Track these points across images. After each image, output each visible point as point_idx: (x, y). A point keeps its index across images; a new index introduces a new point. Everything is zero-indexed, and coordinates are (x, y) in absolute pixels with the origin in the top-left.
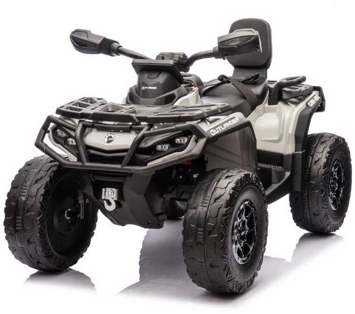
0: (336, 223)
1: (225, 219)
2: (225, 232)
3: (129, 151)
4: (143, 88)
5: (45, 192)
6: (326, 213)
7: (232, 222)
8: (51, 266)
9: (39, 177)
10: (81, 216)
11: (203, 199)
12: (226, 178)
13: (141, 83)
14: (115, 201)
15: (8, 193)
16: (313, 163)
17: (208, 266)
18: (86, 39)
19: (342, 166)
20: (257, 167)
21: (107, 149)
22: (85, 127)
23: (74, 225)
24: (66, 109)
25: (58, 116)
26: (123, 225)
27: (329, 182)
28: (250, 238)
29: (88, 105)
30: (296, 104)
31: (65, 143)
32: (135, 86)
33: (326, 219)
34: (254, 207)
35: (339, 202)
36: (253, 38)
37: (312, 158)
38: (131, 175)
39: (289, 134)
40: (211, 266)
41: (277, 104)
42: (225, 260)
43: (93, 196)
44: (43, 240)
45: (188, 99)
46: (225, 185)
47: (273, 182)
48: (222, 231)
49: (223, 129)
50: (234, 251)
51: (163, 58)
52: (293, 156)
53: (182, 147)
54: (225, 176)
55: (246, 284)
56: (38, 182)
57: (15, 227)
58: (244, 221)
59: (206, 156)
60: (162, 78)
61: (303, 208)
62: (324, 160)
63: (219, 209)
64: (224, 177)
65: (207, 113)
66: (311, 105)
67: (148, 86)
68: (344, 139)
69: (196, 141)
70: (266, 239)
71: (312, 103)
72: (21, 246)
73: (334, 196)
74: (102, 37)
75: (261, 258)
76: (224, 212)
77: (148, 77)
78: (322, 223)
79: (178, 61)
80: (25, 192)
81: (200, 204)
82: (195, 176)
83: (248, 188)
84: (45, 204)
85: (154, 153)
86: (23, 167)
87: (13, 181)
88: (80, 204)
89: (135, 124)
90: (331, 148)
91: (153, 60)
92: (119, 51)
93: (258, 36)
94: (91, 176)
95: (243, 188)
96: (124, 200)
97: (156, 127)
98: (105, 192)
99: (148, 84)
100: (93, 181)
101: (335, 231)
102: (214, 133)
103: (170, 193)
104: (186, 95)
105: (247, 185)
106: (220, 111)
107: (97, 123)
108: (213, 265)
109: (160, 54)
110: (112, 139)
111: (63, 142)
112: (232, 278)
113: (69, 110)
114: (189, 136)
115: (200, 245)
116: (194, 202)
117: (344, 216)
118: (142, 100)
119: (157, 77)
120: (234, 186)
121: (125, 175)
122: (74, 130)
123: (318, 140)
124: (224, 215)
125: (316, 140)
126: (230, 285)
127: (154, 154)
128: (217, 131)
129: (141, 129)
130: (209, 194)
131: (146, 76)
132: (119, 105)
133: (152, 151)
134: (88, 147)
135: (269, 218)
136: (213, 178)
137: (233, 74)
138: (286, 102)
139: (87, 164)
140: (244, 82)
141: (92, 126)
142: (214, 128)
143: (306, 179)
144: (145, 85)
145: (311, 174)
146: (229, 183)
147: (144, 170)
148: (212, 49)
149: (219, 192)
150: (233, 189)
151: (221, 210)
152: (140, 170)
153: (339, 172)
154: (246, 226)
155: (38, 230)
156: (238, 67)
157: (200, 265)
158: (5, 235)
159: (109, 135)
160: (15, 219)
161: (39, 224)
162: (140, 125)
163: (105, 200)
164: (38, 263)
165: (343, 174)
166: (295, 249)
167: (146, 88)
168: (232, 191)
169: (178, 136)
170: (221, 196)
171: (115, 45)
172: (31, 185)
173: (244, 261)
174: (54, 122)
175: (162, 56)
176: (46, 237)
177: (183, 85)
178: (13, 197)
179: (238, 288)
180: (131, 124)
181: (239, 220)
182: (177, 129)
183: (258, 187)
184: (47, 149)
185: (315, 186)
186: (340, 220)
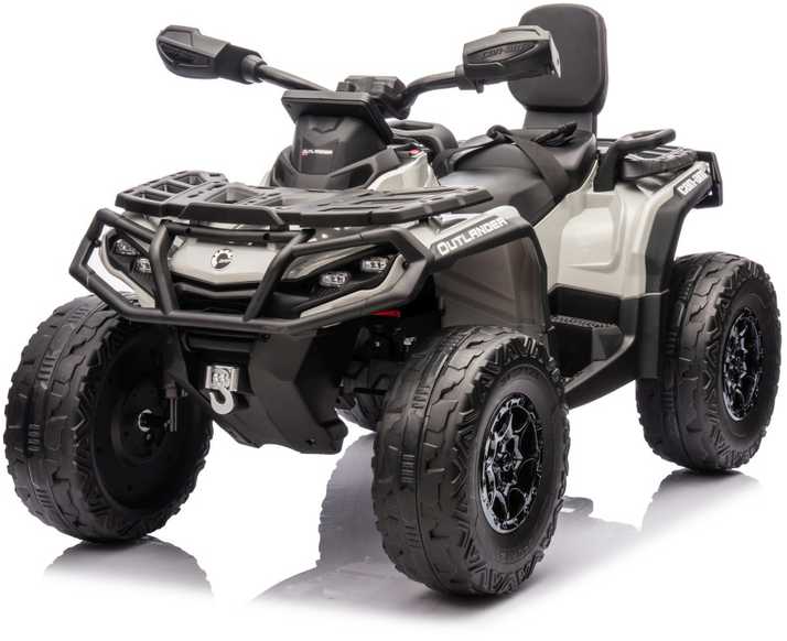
0: (740, 449)
1: (462, 436)
2: (460, 463)
3: (260, 287)
4: (305, 152)
5: (90, 373)
6: (714, 427)
7: (479, 440)
8: (105, 530)
9: (78, 341)
10: (172, 424)
11: (418, 392)
12: (469, 346)
13: (301, 142)
14: (233, 393)
15: (14, 374)
16: (688, 316)
17: (426, 536)
18: (189, 46)
19: (757, 325)
20: (549, 324)
21: (216, 281)
22: (171, 235)
23: (158, 444)
24: (136, 195)
25: (121, 211)
26: (257, 445)
27: (724, 359)
28: (526, 477)
29: (185, 188)
30: (654, 188)
31: (131, 267)
32: (290, 148)
33: (714, 439)
34: (534, 411)
35: (749, 404)
36: (537, 46)
37: (686, 307)
38: (264, 337)
39: (634, 255)
40: (432, 535)
41: (612, 189)
42: (460, 522)
43: (187, 381)
44: (86, 476)
45: (400, 176)
46: (466, 362)
47: (594, 357)
48: (455, 461)
49: (467, 241)
50: (484, 505)
51: (352, 89)
52: (642, 301)
53: (374, 280)
54: (467, 342)
55: (514, 575)
56: (76, 351)
57: (26, 446)
58: (512, 440)
59: (442, 299)
60: (345, 131)
61: (665, 415)
62: (711, 312)
63: (450, 412)
64: (464, 345)
65: (432, 206)
66: (685, 193)
67: (314, 148)
68: (760, 268)
69: (405, 267)
70: (563, 479)
71: (688, 188)
72: (38, 488)
73: (738, 390)
74: (222, 42)
75: (551, 520)
76: (460, 420)
77: (315, 129)
78: (707, 448)
79: (383, 95)
80: (48, 373)
81: (411, 402)
82: (408, 342)
83: (521, 368)
84: (88, 396)
85: (316, 291)
86: (48, 320)
87: (26, 348)
88: (169, 400)
89: (276, 228)
90: (727, 284)
91: (331, 93)
92: (260, 74)
93: (548, 41)
94: (183, 339)
95: (505, 369)
96: (251, 392)
97: (324, 236)
98: (213, 374)
99: (317, 144)
100: (188, 349)
101: (738, 466)
102: (445, 250)
103: (355, 377)
104: (396, 167)
105: (514, 363)
106: (462, 203)
107: (199, 226)
108: (436, 533)
109: (346, 80)
110: (226, 261)
111: (128, 266)
112: (479, 561)
113: (143, 199)
114: (391, 256)
115: (406, 490)
116: (399, 398)
117: (762, 434)
118: (302, 177)
119: (335, 129)
120: (484, 365)
121: (252, 337)
122: (149, 241)
123: (701, 267)
124: (460, 427)
125: (697, 268)
126: (476, 577)
127: (316, 295)
128: (452, 245)
129: (288, 240)
130: (430, 380)
131: (311, 126)
132: (251, 189)
133: (312, 288)
134: (177, 278)
135: (572, 434)
136: (441, 346)
137: (525, 125)
138: (632, 185)
139: (173, 313)
140: (544, 142)
141: (187, 233)
142: (447, 239)
143: (671, 352)
144: (309, 146)
145: (682, 342)
146: (475, 357)
147: (290, 327)
148: (454, 70)
149: (451, 377)
150: (482, 370)
151: (453, 414)
152: (280, 328)
153: (749, 339)
154: (516, 450)
155: (75, 454)
156: (535, 108)
157: (410, 534)
158: (6, 462)
159: (222, 252)
160: (25, 430)
161: (77, 441)
162: (288, 230)
163: (212, 390)
164: (77, 523)
165: (758, 342)
166: (650, 505)
167: (311, 151)
168: (479, 374)
169: (369, 255)
170: (454, 385)
171: (252, 60)
172: (61, 357)
173: (509, 527)
174: (111, 223)
175: (350, 85)
176: (91, 468)
177: (391, 147)
178: (23, 382)
179: (493, 584)
180: (268, 228)
181: (498, 439)
182: (363, 241)
183: (543, 367)
184: (94, 280)
185: (690, 366)
186: (752, 443)
